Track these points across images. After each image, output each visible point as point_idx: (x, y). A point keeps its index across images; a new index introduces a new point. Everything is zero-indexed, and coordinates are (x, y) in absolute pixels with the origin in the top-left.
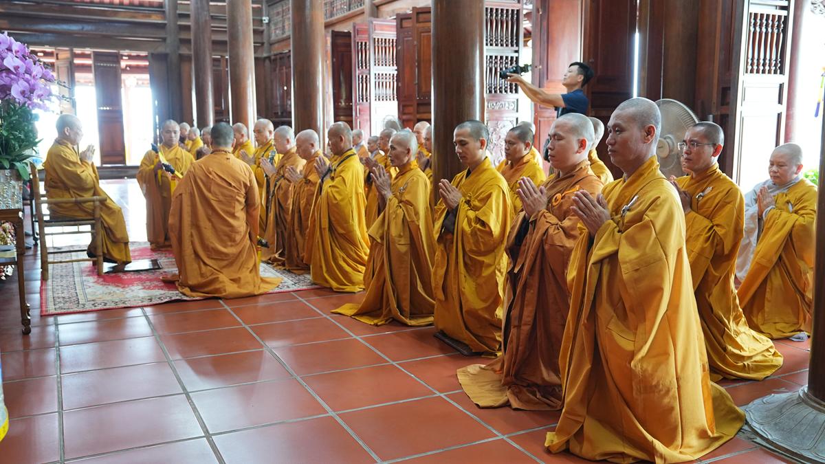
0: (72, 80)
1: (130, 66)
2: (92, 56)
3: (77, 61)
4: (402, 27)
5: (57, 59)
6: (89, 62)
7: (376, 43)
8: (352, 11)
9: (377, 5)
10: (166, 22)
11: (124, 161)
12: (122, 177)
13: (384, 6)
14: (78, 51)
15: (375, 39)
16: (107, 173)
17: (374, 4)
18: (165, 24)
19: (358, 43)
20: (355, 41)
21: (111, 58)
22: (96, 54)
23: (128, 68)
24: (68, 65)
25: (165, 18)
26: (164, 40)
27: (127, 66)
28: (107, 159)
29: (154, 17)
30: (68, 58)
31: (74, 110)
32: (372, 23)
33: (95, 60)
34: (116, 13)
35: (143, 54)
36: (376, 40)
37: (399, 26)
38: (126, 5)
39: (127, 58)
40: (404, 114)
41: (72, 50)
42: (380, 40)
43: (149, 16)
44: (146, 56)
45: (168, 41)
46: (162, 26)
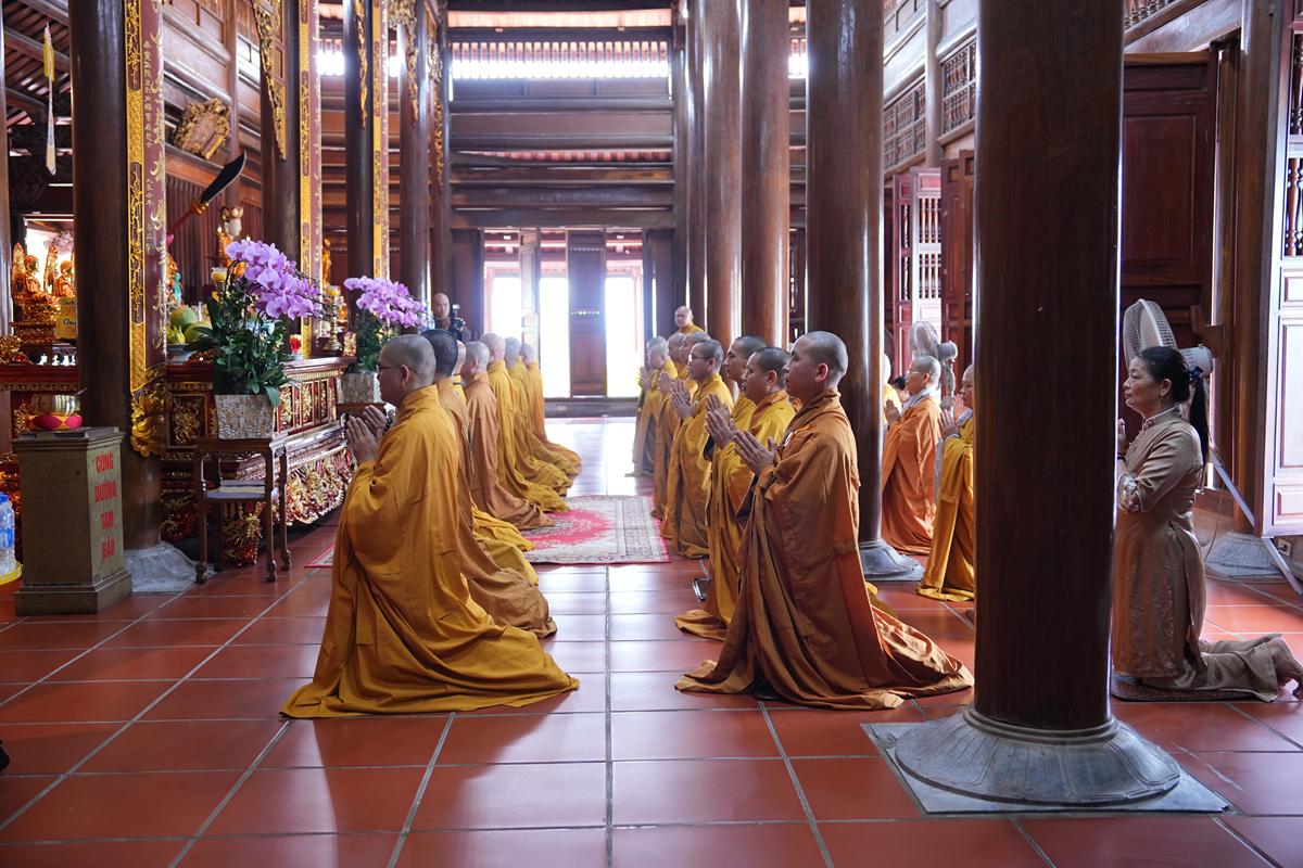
0: (537, 273)
1: (630, 249)
2: (567, 237)
3: (545, 245)
4: (950, 181)
5: (522, 244)
6: (562, 245)
7: (924, 207)
8: (901, 163)
9: (943, 143)
10: (673, 182)
11: (603, 391)
12: (599, 415)
13: (952, 145)
14: (545, 230)
15: (921, 200)
16: (580, 407)
17: (939, 143)
18: (672, 185)
19: (903, 207)
20: (897, 205)
21: (592, 240)
22: (573, 235)
23: (627, 252)
24: (533, 252)
25: (673, 177)
26: (670, 208)
27: (625, 248)
28: (579, 388)
29: (656, 175)
30: (533, 243)
31: (537, 316)
32: (917, 175)
33: (571, 244)
34: (603, 174)
35: (637, 230)
36: (924, 201)
37: (946, 179)
38: (622, 161)
39: (622, 237)
40: (952, 319)
41: (538, 231)
42: (930, 202)
43: (650, 175)
44: (640, 233)
45: (675, 210)
46: (667, 188)
